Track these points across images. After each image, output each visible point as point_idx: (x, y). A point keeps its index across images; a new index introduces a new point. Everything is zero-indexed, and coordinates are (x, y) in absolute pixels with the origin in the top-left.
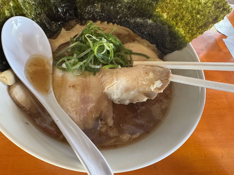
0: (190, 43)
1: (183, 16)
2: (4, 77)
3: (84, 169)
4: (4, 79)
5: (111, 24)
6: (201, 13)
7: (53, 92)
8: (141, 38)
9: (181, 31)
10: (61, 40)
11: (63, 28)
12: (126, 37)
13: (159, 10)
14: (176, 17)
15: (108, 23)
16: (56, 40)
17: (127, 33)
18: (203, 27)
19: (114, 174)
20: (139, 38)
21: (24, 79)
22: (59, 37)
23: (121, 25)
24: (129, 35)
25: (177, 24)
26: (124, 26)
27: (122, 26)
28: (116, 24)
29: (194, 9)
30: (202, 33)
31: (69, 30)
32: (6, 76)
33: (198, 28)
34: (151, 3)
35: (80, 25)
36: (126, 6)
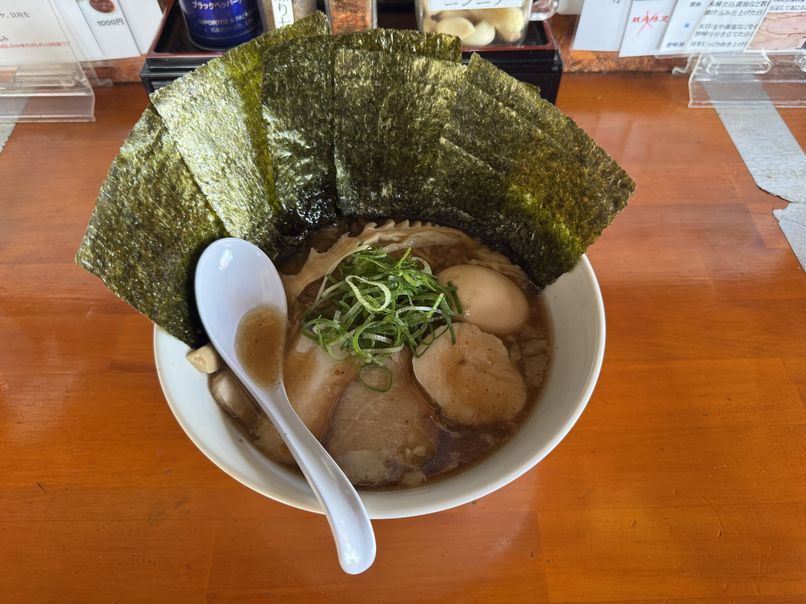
0: (584, 256)
1: (561, 200)
2: (200, 359)
3: (319, 508)
4: (201, 363)
5: (419, 224)
6: (588, 193)
7: (283, 384)
8: (487, 251)
9: (565, 231)
10: (307, 277)
11: (312, 249)
12: (453, 251)
13: (515, 187)
14: (550, 202)
15: (412, 224)
16: (300, 274)
17: (455, 241)
18: (598, 221)
19: (371, 520)
20: (483, 252)
21: (233, 361)
22: (304, 269)
23: (441, 225)
24: (461, 246)
25: (554, 215)
26: (448, 226)
27: (445, 227)
28: (429, 224)
29: (575, 185)
30: (599, 233)
31: (326, 251)
32: (203, 356)
33: (591, 223)
34: (496, 175)
35: (349, 236)
36: (446, 182)
